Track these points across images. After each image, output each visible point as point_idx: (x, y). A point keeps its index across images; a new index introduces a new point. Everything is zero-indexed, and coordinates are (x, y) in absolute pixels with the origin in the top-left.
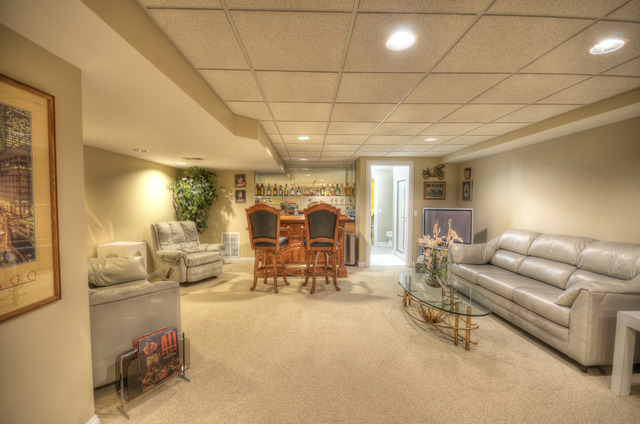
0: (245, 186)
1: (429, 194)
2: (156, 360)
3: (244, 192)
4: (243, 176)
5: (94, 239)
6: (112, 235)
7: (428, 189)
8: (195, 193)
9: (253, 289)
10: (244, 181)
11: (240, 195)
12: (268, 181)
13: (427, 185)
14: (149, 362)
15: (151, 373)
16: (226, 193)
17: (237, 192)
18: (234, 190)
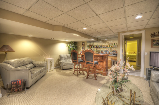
0: (84, 45)
1: (155, 45)
2: (15, 86)
3: (84, 47)
4: (84, 43)
5: (44, 57)
6: (49, 57)
7: (154, 43)
8: (71, 47)
9: (73, 74)
10: (84, 44)
11: (83, 48)
12: (92, 44)
13: (153, 41)
14: (13, 86)
15: (13, 89)
16: (80, 47)
17: (83, 47)
18: (82, 46)
